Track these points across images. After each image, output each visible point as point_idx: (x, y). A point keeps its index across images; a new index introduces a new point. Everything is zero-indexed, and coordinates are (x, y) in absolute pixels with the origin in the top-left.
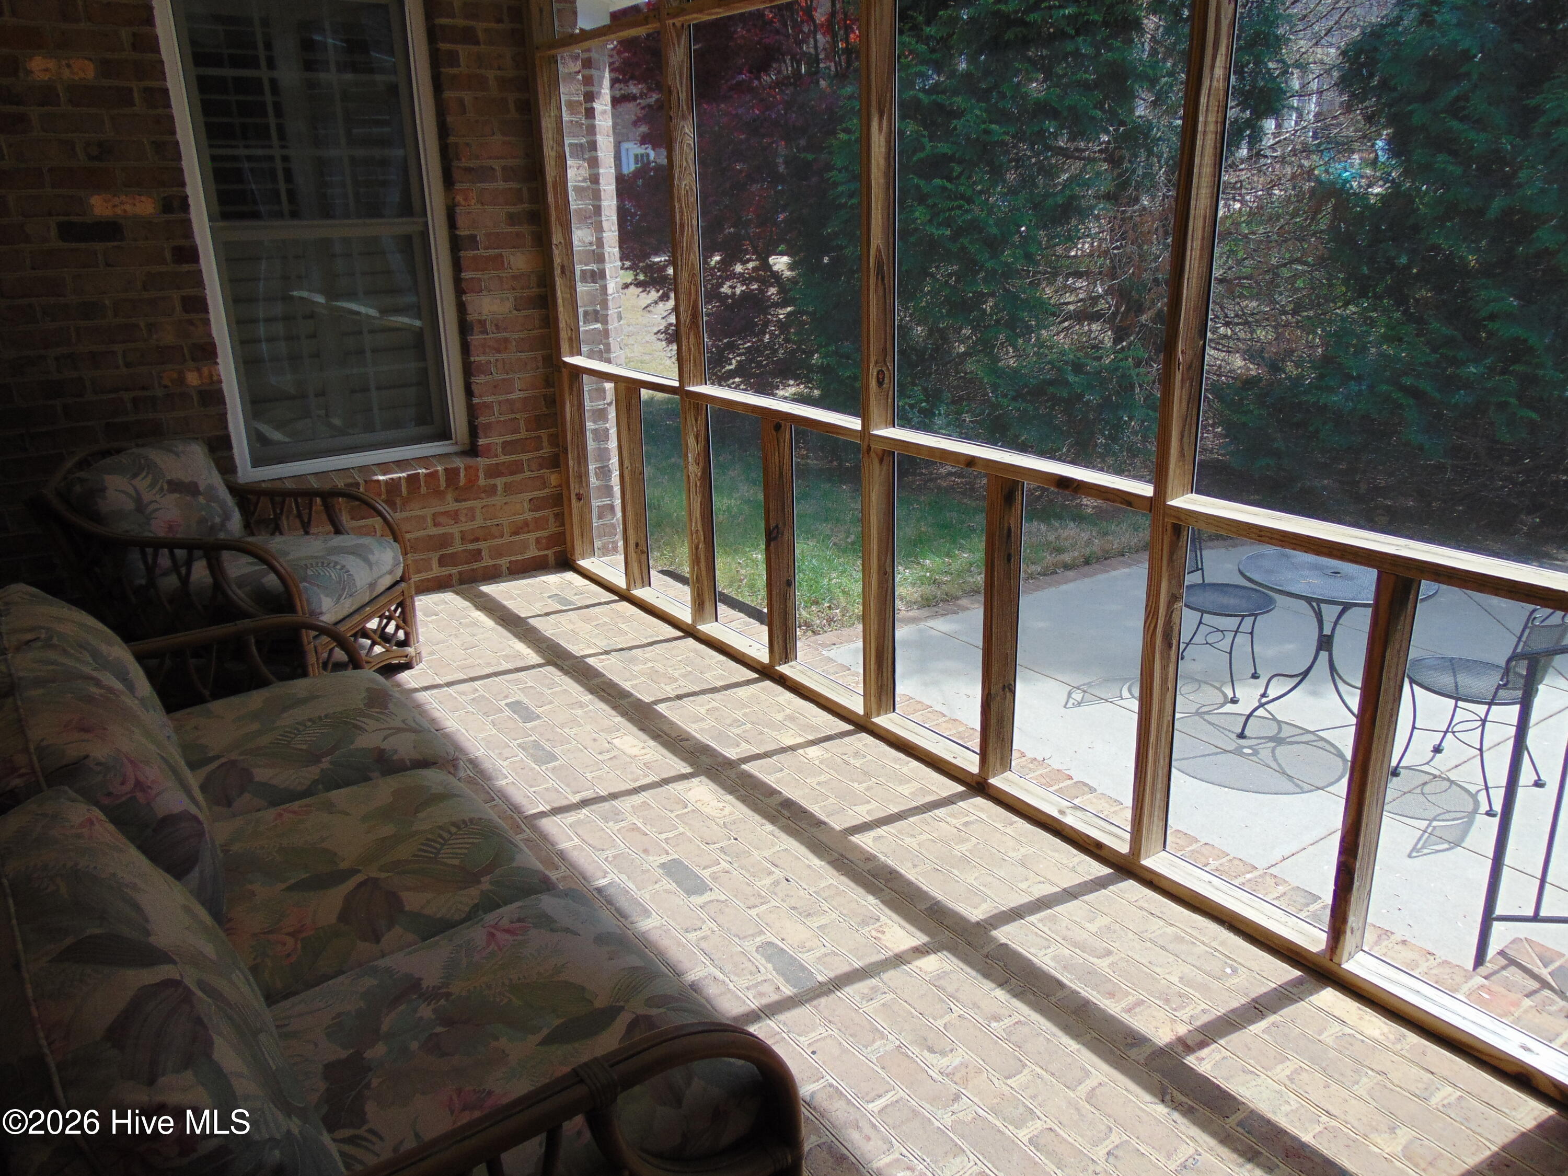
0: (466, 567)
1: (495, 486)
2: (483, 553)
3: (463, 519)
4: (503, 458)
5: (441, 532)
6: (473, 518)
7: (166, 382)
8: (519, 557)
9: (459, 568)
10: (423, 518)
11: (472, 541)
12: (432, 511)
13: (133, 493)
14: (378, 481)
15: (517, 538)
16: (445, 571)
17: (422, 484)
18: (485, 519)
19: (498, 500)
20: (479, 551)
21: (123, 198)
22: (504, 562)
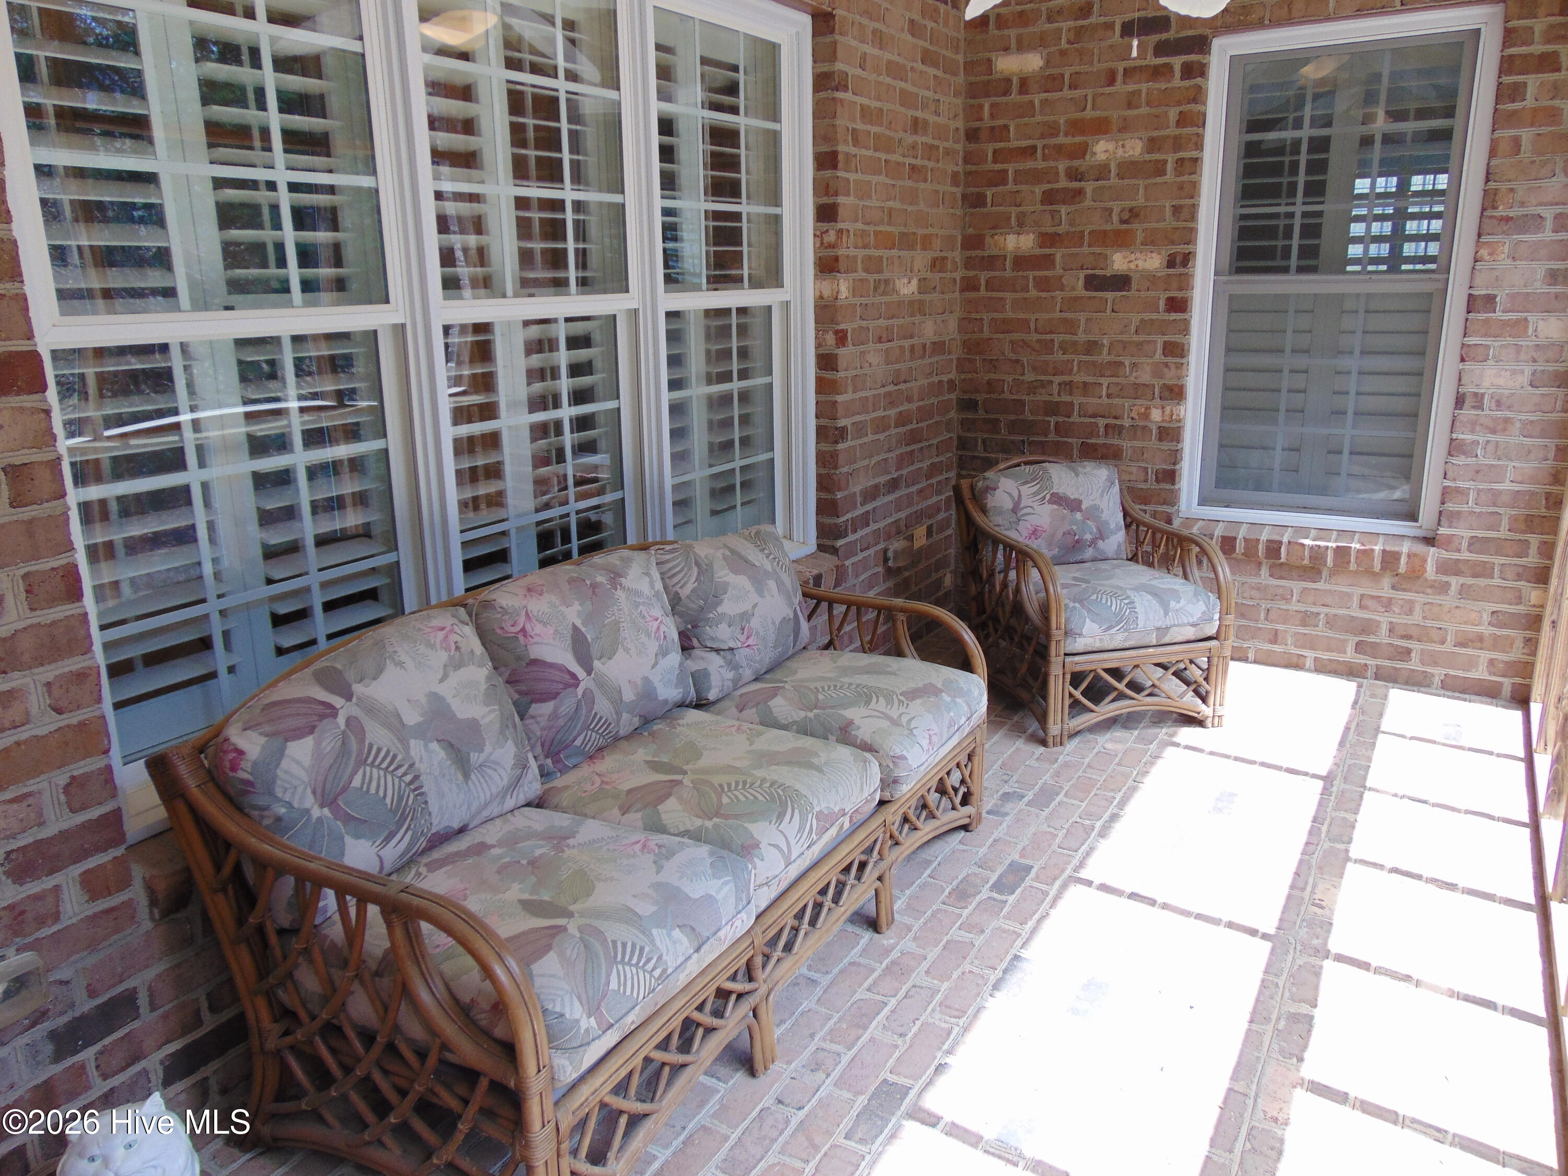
0: (1387, 663)
1: (1448, 584)
2: (1413, 655)
3: (1397, 610)
4: (1465, 555)
5: (1366, 616)
6: (1410, 612)
7: (1134, 414)
8: (1460, 673)
9: (1379, 662)
10: (1349, 596)
11: (1403, 637)
12: (1362, 591)
13: (1016, 495)
14: (1303, 545)
15: (1463, 651)
16: (1361, 660)
17: (1353, 559)
18: (1424, 618)
19: (1449, 601)
20: (1409, 651)
21: (1138, 255)
22: (1438, 673)
